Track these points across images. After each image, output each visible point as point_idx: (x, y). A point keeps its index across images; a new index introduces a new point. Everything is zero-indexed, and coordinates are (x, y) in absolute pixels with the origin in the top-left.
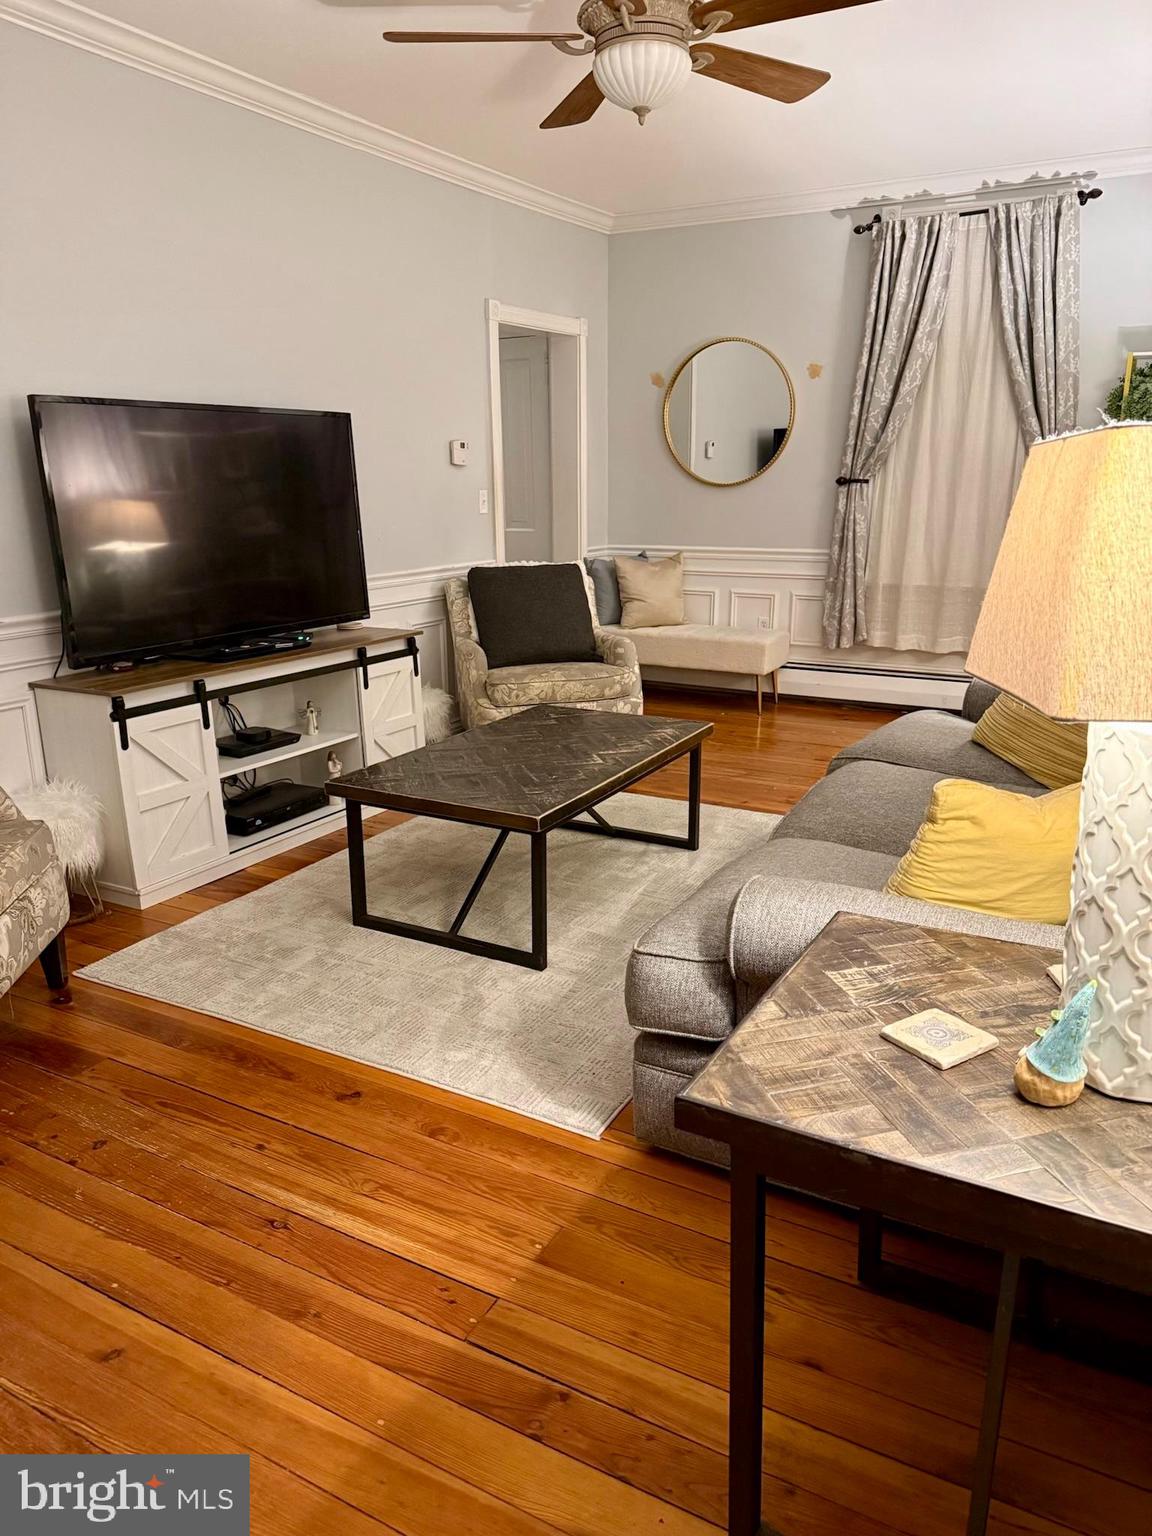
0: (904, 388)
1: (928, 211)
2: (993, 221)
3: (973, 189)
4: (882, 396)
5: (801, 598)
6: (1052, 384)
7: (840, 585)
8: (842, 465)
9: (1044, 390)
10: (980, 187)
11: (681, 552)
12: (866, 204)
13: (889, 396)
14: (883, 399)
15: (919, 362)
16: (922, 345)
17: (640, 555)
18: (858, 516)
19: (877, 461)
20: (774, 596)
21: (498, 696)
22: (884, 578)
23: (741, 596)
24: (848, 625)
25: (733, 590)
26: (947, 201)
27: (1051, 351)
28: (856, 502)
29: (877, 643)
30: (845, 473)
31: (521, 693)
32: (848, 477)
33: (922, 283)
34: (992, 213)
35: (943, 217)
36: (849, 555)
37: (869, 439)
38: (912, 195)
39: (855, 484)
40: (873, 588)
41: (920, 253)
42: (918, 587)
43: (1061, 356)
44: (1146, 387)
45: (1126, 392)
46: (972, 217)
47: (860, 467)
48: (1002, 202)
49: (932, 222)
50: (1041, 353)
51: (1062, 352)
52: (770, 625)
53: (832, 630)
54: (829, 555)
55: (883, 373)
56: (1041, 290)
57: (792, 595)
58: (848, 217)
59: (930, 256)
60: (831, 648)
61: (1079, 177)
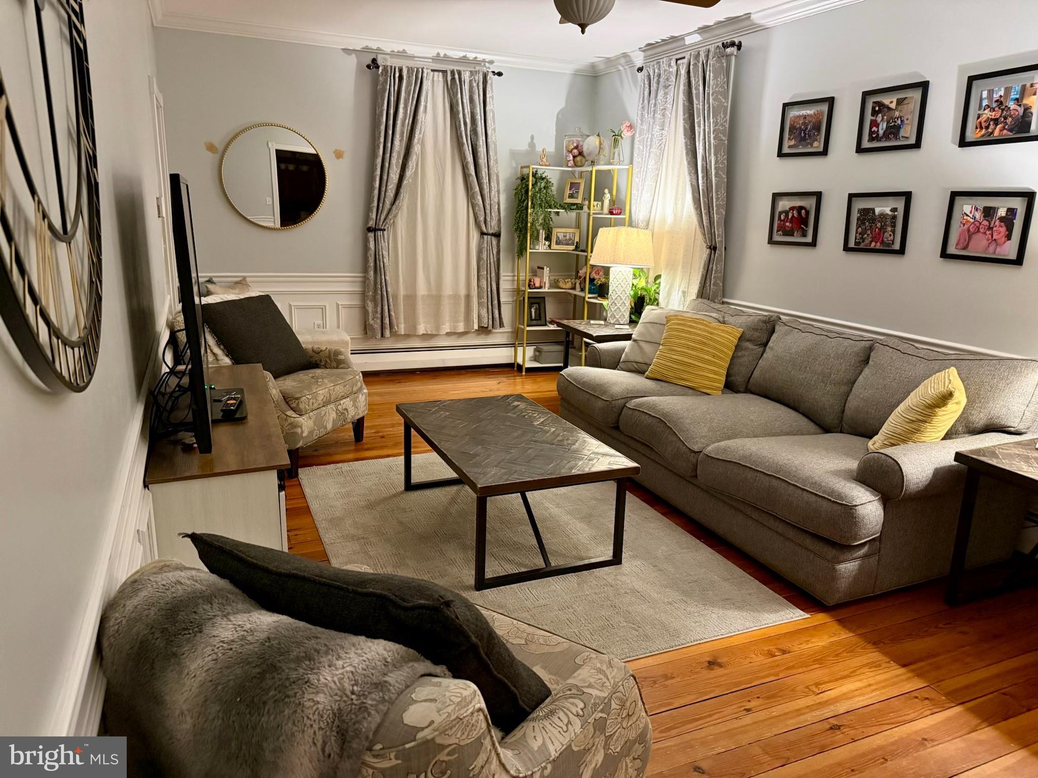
0: (409, 173)
1: (414, 64)
2: (449, 78)
3: (431, 56)
4: (394, 176)
5: (345, 307)
6: (487, 178)
7: (379, 297)
8: (367, 218)
9: (485, 180)
10: (435, 55)
11: (244, 278)
12: (366, 50)
13: (398, 176)
14: (394, 178)
15: (415, 157)
16: (416, 148)
17: (207, 281)
18: (384, 253)
19: (392, 217)
20: (325, 306)
21: (302, 406)
22: (402, 292)
23: (299, 308)
24: (387, 321)
25: (293, 304)
26: (416, 59)
27: (486, 159)
28: (383, 244)
29: (402, 332)
30: (371, 223)
32: (374, 227)
33: (413, 108)
34: (449, 73)
35: (425, 70)
36: (383, 278)
37: (387, 203)
38: (396, 51)
39: (379, 232)
40: (396, 297)
41: (410, 89)
42: (423, 296)
43: (492, 163)
44: (543, 185)
45: (530, 187)
46: (436, 73)
47: (382, 221)
48: (456, 68)
49: (418, 71)
50: (482, 161)
51: (492, 161)
52: (324, 326)
53: (377, 326)
54: (365, 277)
55: (394, 161)
56: (480, 123)
57: (338, 305)
58: (353, 56)
59: (416, 92)
60: (376, 338)
61: (485, 62)
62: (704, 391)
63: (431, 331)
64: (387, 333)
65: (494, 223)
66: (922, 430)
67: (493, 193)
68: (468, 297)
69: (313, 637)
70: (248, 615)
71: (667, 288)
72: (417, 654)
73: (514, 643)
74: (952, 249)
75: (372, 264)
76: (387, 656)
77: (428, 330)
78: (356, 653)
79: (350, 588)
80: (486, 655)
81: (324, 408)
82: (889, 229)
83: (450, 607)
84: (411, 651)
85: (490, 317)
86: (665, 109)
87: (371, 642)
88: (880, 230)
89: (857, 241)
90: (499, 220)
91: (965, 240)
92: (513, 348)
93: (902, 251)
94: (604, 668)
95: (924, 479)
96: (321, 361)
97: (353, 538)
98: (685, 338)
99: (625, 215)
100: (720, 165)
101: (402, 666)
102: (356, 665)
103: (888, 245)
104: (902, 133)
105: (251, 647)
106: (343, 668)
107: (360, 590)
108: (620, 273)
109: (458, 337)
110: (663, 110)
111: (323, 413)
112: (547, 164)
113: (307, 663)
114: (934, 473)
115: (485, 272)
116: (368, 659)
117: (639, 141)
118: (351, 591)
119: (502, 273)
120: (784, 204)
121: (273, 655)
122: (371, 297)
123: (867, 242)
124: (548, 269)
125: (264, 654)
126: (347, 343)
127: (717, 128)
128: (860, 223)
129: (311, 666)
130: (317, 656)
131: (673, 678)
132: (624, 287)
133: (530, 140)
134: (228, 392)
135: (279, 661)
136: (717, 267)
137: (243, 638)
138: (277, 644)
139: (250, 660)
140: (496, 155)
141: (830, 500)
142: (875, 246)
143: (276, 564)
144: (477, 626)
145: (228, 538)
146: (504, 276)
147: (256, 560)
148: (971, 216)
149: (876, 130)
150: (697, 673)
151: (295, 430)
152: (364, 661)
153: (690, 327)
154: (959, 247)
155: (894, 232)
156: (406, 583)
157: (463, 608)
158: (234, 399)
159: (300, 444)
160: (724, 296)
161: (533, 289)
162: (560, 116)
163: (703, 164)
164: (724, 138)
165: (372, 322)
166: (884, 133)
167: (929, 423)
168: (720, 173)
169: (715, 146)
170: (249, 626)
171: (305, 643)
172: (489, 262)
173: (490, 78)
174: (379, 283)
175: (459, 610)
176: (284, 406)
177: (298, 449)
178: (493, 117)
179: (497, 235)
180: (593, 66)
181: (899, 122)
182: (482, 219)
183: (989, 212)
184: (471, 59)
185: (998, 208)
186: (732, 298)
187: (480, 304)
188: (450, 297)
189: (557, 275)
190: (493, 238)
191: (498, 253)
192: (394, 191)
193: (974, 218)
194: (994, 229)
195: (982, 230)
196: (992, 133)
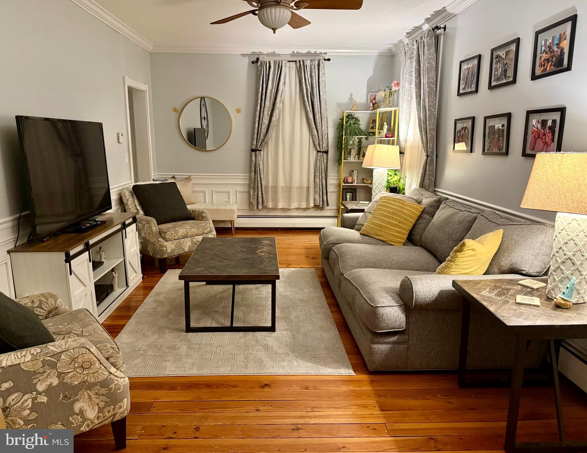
0: (274, 119)
1: (277, 59)
2: (298, 65)
3: (289, 53)
4: (266, 121)
5: (240, 192)
6: (320, 120)
7: (256, 187)
8: (252, 144)
9: (318, 121)
10: (292, 53)
11: (190, 176)
12: (253, 54)
13: (268, 121)
14: (266, 122)
15: (278, 110)
16: (278, 105)
17: (172, 177)
18: (260, 163)
19: (265, 143)
20: (230, 191)
21: (167, 237)
22: (271, 184)
23: (216, 192)
24: (260, 200)
25: (213, 190)
26: (281, 56)
27: (319, 109)
28: (259, 158)
29: (270, 207)
30: (254, 147)
31: (176, 235)
32: (255, 149)
33: (277, 83)
34: (298, 62)
35: (283, 62)
36: (259, 176)
37: (262, 136)
38: (270, 52)
39: (258, 151)
40: (267, 187)
41: (275, 73)
42: (282, 187)
43: (323, 111)
44: (352, 122)
45: (345, 123)
46: (291, 63)
47: (259, 145)
48: (301, 59)
49: (279, 62)
50: (317, 109)
51: (323, 110)
52: (229, 202)
53: (255, 203)
54: (250, 176)
55: (266, 113)
56: (315, 89)
57: (236, 191)
58: (247, 57)
59: (279, 74)
60: (254, 209)
61: (322, 54)
64: (260, 207)
65: (325, 145)
67: (323, 128)
68: (308, 188)
75: (253, 169)
77: (285, 206)
81: (183, 239)
82: (501, 139)
85: (321, 199)
86: (411, 72)
88: (497, 139)
89: (488, 148)
90: (328, 144)
91: (533, 143)
92: (337, 219)
93: (507, 153)
95: (431, 296)
96: (195, 216)
99: (394, 137)
103: (500, 149)
104: (508, 74)
109: (304, 211)
112: (357, 109)
114: (439, 293)
115: (319, 174)
117: (402, 92)
119: (329, 174)
120: (459, 126)
122: (252, 187)
123: (492, 148)
124: (356, 172)
127: (429, 80)
128: (489, 136)
133: (349, 96)
140: (326, 106)
142: (495, 151)
146: (330, 176)
148: (536, 126)
149: (497, 73)
151: (163, 249)
153: (390, 204)
154: (531, 148)
155: (503, 140)
159: (166, 256)
161: (346, 183)
162: (370, 81)
163: (423, 104)
164: (433, 87)
165: (252, 201)
166: (500, 74)
167: (453, 262)
168: (431, 108)
169: (428, 92)
172: (321, 168)
173: (322, 62)
174: (256, 179)
176: (158, 235)
178: (325, 84)
179: (327, 152)
180: (390, 50)
181: (507, 67)
182: (317, 143)
183: (544, 123)
184: (313, 53)
185: (548, 120)
186: (439, 188)
187: (315, 192)
188: (297, 188)
189: (366, 176)
190: (324, 154)
191: (327, 162)
192: (265, 129)
193: (537, 128)
194: (546, 134)
195: (541, 136)
196: (546, 69)
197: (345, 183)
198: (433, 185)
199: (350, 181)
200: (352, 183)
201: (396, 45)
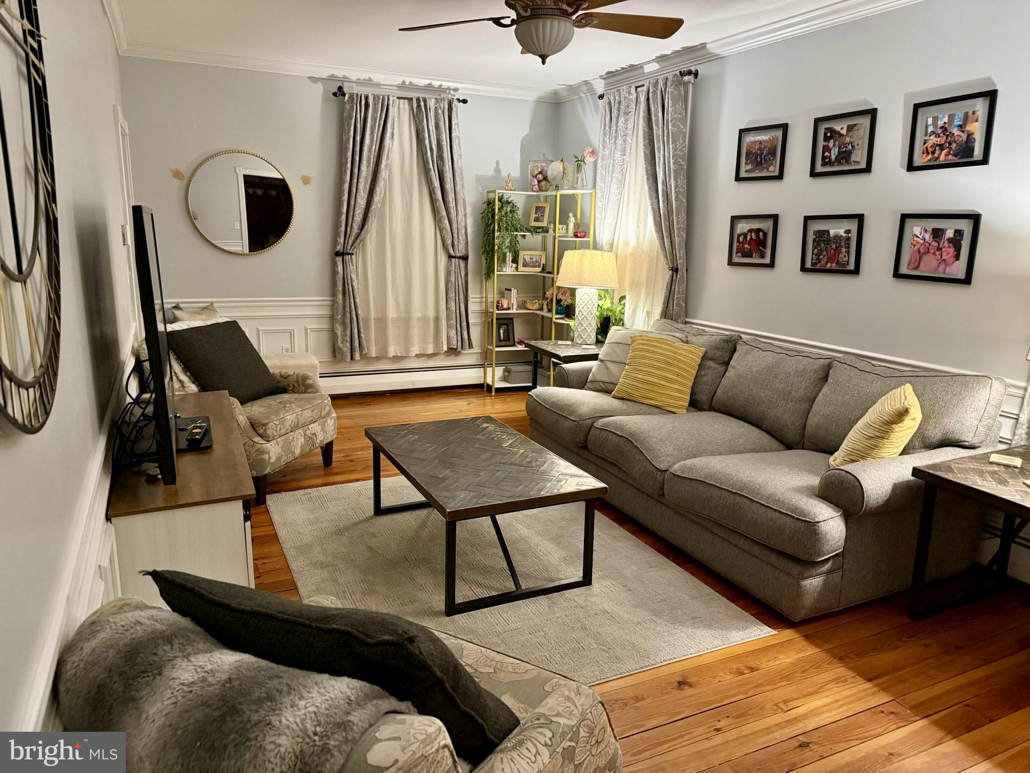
0: (377, 198)
1: (376, 91)
2: (415, 105)
3: (396, 83)
4: (362, 202)
5: (313, 330)
7: (348, 320)
8: (335, 243)
9: (451, 205)
10: (400, 83)
11: (212, 303)
12: (332, 78)
13: (365, 201)
14: (362, 204)
15: (383, 182)
16: (383, 174)
18: (353, 276)
19: (361, 241)
20: (293, 330)
22: (373, 315)
23: (267, 332)
24: (356, 343)
25: (260, 329)
26: (382, 87)
27: (452, 184)
28: (351, 268)
29: (373, 355)
30: (339, 248)
32: (342, 251)
33: (380, 134)
34: (415, 101)
35: (391, 98)
36: (352, 300)
37: (355, 227)
38: (362, 79)
39: (347, 256)
40: (367, 320)
41: (377, 116)
42: (392, 318)
43: (458, 188)
44: (509, 209)
45: (497, 211)
46: (402, 101)
47: (350, 245)
48: (421, 96)
49: (383, 99)
50: (449, 186)
51: (458, 186)
52: (293, 350)
53: (346, 349)
54: (331, 301)
55: (361, 186)
56: (446, 149)
57: (306, 329)
58: (320, 83)
59: (383, 119)
60: (345, 361)
61: (450, 89)
62: (670, 409)
63: (401, 353)
64: (357, 356)
65: (462, 246)
66: (880, 446)
67: (460, 218)
68: (437, 319)
69: (276, 676)
70: (208, 655)
71: (632, 309)
72: (381, 690)
73: (482, 671)
74: (904, 270)
75: (340, 288)
76: (350, 694)
77: (398, 352)
78: (318, 692)
79: (313, 624)
80: (453, 688)
81: (292, 433)
82: (844, 250)
83: (414, 642)
84: (375, 688)
85: (459, 338)
87: (335, 680)
88: (835, 251)
89: (813, 262)
90: (467, 243)
91: (916, 260)
92: (482, 369)
93: (856, 272)
94: (573, 695)
95: (884, 495)
96: (289, 385)
97: (321, 565)
98: (650, 358)
99: (589, 237)
100: (680, 189)
101: (366, 704)
102: (319, 705)
103: (843, 265)
104: (853, 158)
105: (211, 689)
106: (306, 708)
107: (324, 626)
108: (586, 294)
109: (428, 359)
110: (624, 136)
111: (291, 438)
113: (269, 704)
114: (893, 488)
115: (454, 295)
116: (331, 698)
117: (601, 166)
118: (314, 627)
119: (470, 294)
120: (742, 227)
121: (234, 697)
122: (340, 320)
123: (823, 262)
124: (516, 290)
125: (226, 695)
126: (315, 367)
127: (676, 153)
128: (815, 244)
129: (273, 707)
130: (280, 696)
131: (643, 699)
132: (590, 307)
133: (495, 166)
134: (194, 421)
135: (241, 703)
136: (679, 289)
137: (204, 680)
138: (238, 685)
139: (210, 702)
140: (462, 180)
141: (793, 517)
142: (831, 267)
143: (238, 600)
144: (441, 660)
145: (190, 575)
146: (472, 298)
147: (218, 597)
148: (921, 237)
149: (829, 155)
150: (668, 693)
151: (263, 457)
152: (327, 700)
154: (911, 267)
155: (848, 253)
156: (370, 618)
157: (428, 643)
158: (200, 427)
159: (268, 471)
160: (686, 317)
161: (501, 310)
162: (524, 142)
163: (663, 189)
164: (683, 163)
165: (341, 345)
166: (837, 157)
168: (680, 196)
169: (675, 171)
170: (209, 667)
171: (266, 683)
172: (457, 284)
173: (455, 105)
174: (348, 306)
175: (424, 646)
176: (251, 432)
177: (266, 475)
178: (459, 142)
179: (465, 258)
180: (556, 93)
181: (850, 147)
182: (449, 242)
183: (937, 234)
184: (436, 86)
185: (946, 230)
186: (694, 318)
187: (449, 326)
188: (419, 318)
189: (524, 297)
190: (461, 261)
191: (466, 275)
192: (361, 216)
193: (924, 239)
194: (943, 249)
195: (931, 251)
196: (938, 158)
197: (498, 310)
198: (683, 313)
199: (505, 306)
200: (508, 309)
201: (570, 88)
